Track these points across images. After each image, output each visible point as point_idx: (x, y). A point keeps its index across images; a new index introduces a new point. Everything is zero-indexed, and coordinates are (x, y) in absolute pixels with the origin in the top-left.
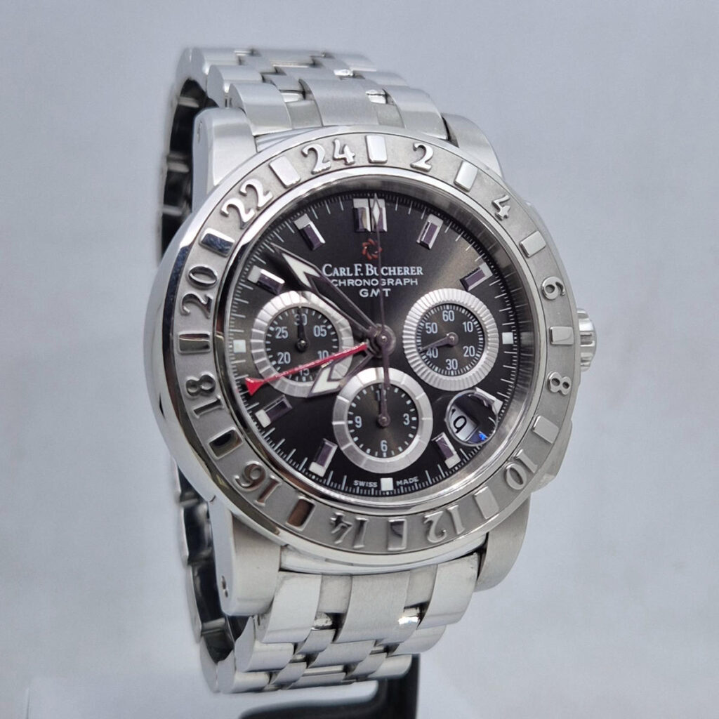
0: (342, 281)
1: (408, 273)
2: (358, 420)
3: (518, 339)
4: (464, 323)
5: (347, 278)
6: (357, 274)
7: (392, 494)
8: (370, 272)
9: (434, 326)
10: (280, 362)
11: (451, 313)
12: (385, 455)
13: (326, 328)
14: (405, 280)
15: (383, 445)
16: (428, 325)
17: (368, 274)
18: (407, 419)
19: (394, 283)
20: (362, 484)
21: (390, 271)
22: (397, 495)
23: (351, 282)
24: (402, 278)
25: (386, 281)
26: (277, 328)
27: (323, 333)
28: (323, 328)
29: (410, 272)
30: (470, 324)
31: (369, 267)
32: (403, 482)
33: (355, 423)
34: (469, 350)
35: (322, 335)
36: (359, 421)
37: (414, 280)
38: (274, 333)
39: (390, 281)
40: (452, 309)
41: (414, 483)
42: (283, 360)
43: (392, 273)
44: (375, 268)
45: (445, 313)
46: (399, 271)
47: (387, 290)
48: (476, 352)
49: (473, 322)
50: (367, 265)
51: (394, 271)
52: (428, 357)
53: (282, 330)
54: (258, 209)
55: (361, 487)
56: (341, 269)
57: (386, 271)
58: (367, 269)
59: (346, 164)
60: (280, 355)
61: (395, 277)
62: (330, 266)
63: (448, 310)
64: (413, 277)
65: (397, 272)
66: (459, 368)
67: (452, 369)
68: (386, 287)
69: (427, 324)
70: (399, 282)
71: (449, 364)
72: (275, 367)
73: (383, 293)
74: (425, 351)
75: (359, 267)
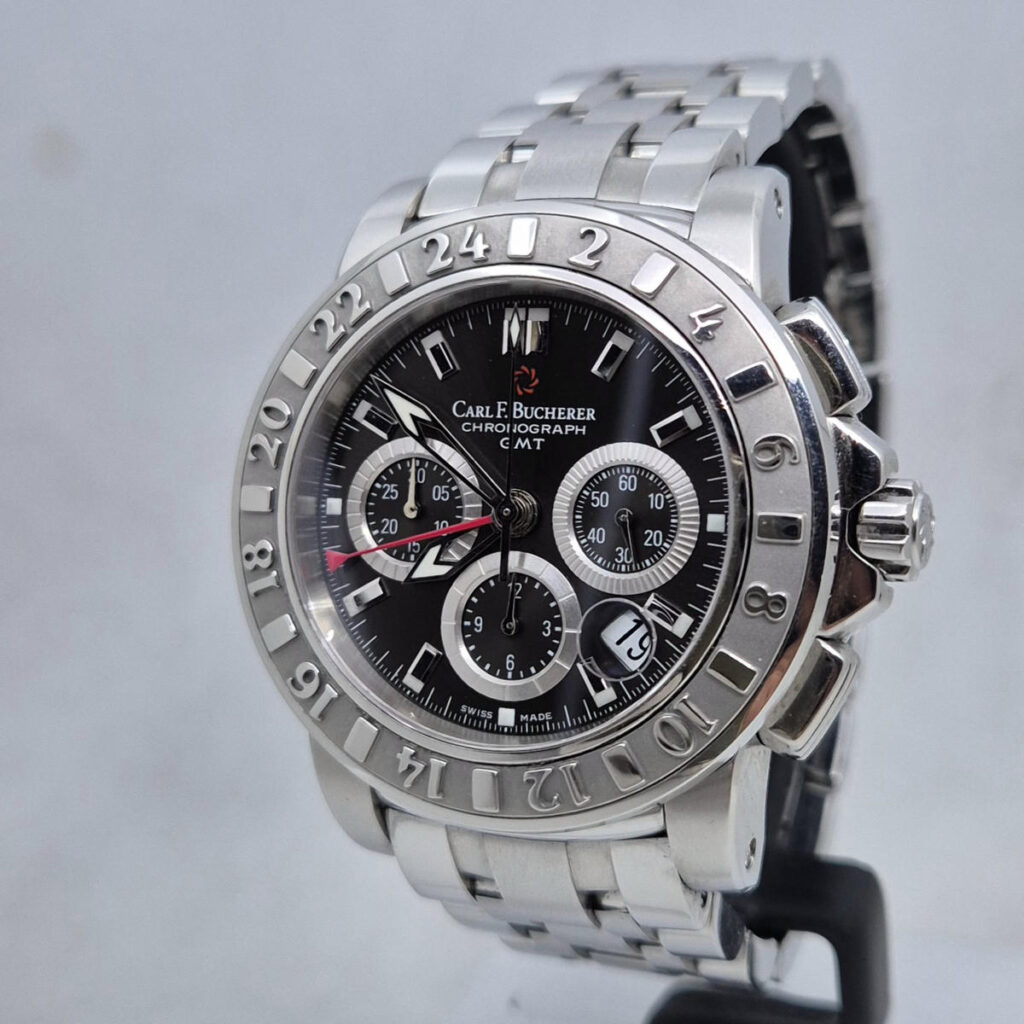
0: (478, 425)
1: (574, 418)
2: (479, 621)
4: (651, 496)
5: (484, 421)
6: (499, 416)
7: (511, 732)
8: (518, 413)
9: (605, 496)
10: (383, 532)
11: (633, 479)
12: (510, 675)
13: (449, 490)
14: (567, 426)
15: (510, 660)
16: (596, 495)
17: (514, 416)
18: (548, 628)
19: (551, 430)
20: (472, 711)
21: (547, 413)
22: (519, 734)
23: (490, 427)
24: (563, 423)
25: (540, 428)
26: (385, 485)
27: (445, 495)
28: (445, 489)
29: (576, 415)
30: (659, 497)
31: (518, 406)
32: (529, 717)
33: (473, 625)
34: (653, 536)
35: (443, 498)
36: (479, 623)
37: (580, 427)
38: (381, 492)
39: (546, 428)
40: (635, 474)
41: (545, 721)
42: (387, 529)
43: (550, 416)
44: (526, 409)
45: (624, 479)
46: (560, 413)
47: (539, 440)
48: (664, 541)
49: (665, 495)
50: (515, 404)
51: (553, 413)
52: (589, 541)
53: (391, 488)
55: (469, 716)
56: (478, 408)
57: (541, 413)
58: (515, 409)
59: (472, 261)
60: (385, 522)
61: (552, 423)
62: (464, 402)
63: (628, 475)
64: (580, 424)
65: (557, 415)
66: (634, 562)
67: (624, 563)
68: (539, 435)
69: (594, 493)
70: (558, 429)
71: (621, 555)
72: (376, 538)
73: (534, 444)
74: (586, 533)
75: (503, 406)
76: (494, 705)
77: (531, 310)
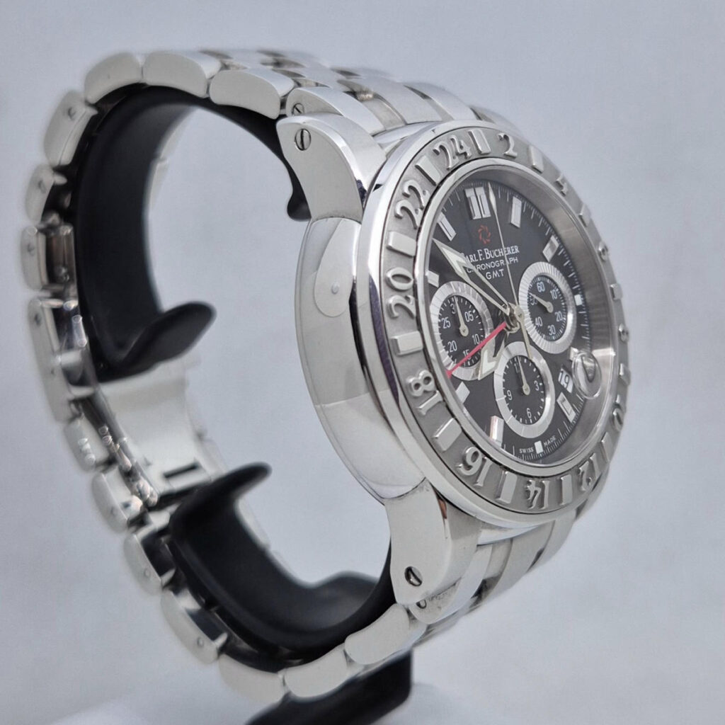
1: (511, 253)
2: (509, 393)
3: (585, 301)
4: (551, 292)
6: (481, 259)
7: (544, 456)
8: (488, 256)
10: (451, 351)
11: (542, 284)
12: (531, 421)
14: (510, 259)
15: (528, 412)
17: (487, 258)
18: (537, 385)
19: (504, 263)
20: (524, 451)
22: (547, 455)
23: (479, 267)
24: (508, 257)
25: (499, 262)
26: (443, 319)
27: (471, 317)
28: (471, 313)
29: (511, 251)
30: (554, 292)
31: (487, 251)
32: (547, 443)
33: (508, 397)
34: (558, 315)
36: (510, 395)
37: (515, 258)
38: (442, 324)
40: (542, 280)
41: (553, 442)
42: (452, 349)
43: (501, 254)
44: (490, 252)
45: (539, 285)
46: (505, 252)
47: (501, 270)
48: (563, 317)
49: (556, 290)
50: (485, 250)
52: (537, 326)
53: (446, 320)
54: (422, 208)
55: (524, 455)
56: (470, 256)
57: (497, 253)
58: (486, 253)
59: (466, 158)
60: (450, 344)
61: (504, 258)
63: (540, 282)
64: (514, 256)
65: (503, 252)
66: (556, 333)
67: (553, 335)
68: (500, 267)
70: (507, 262)
71: (550, 330)
73: (500, 273)
74: (534, 322)
75: (481, 253)
77: (476, 189)
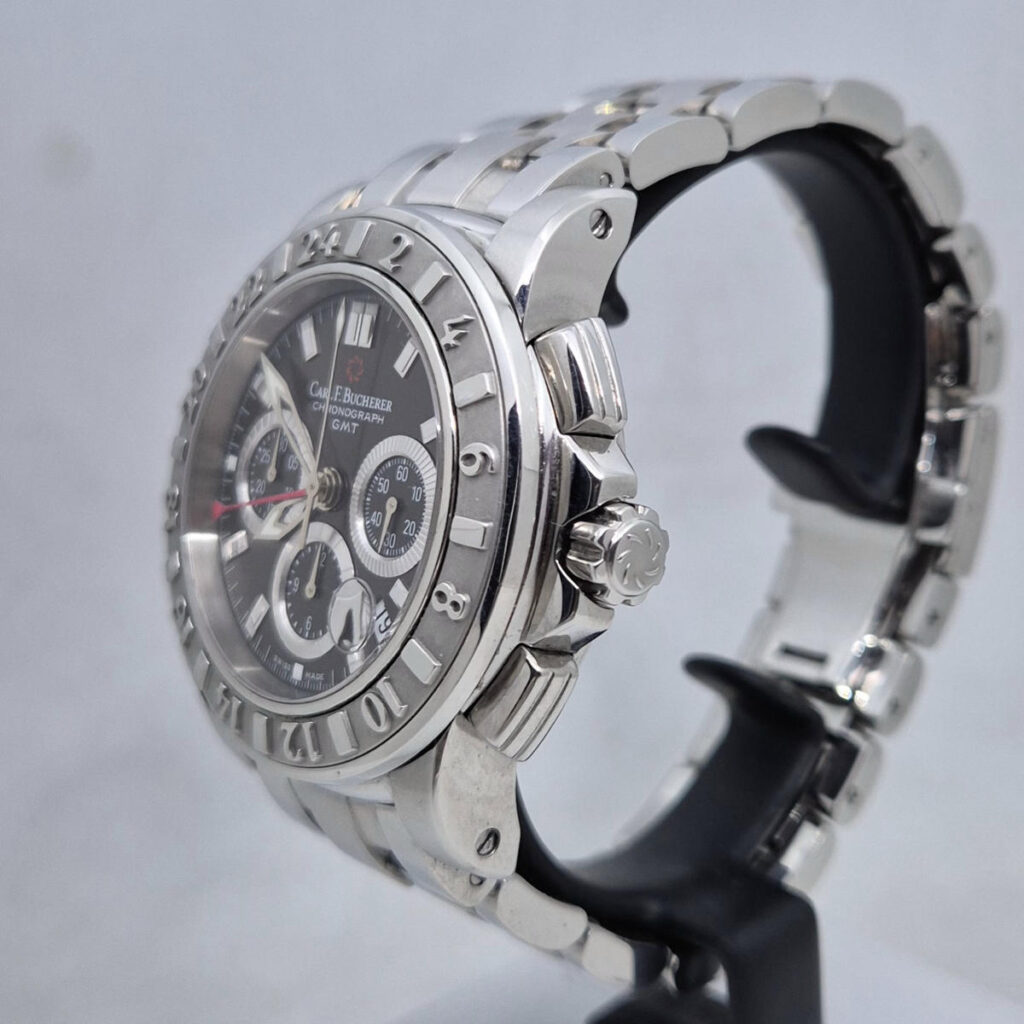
0: (322, 405)
1: (379, 408)
2: (296, 582)
4: (414, 488)
6: (335, 399)
7: (298, 687)
8: (347, 398)
9: (387, 483)
11: (406, 471)
12: (307, 635)
14: (373, 415)
15: (309, 621)
16: (382, 481)
17: (344, 401)
19: (364, 417)
20: (280, 662)
21: (364, 401)
22: (302, 689)
24: (372, 412)
25: (357, 414)
26: (264, 450)
28: (296, 459)
30: (419, 491)
31: (348, 392)
32: (311, 676)
33: (293, 585)
34: (410, 526)
35: (294, 467)
36: (297, 584)
37: (381, 417)
38: (260, 454)
39: (361, 415)
40: (408, 466)
41: (319, 681)
42: (259, 489)
43: (365, 404)
44: (352, 395)
45: (401, 469)
46: (371, 402)
47: (355, 425)
48: (415, 531)
49: (423, 489)
50: (347, 389)
51: (367, 401)
52: (371, 523)
53: (267, 452)
55: (277, 666)
56: (326, 389)
57: (360, 400)
58: (346, 395)
60: (257, 483)
61: (366, 410)
62: (319, 383)
63: (404, 466)
64: (381, 414)
65: (369, 403)
66: (394, 548)
67: (388, 547)
68: (356, 420)
69: (381, 479)
70: (368, 417)
71: (387, 539)
72: (251, 496)
73: (351, 428)
74: (370, 515)
75: (339, 390)
76: (291, 660)
77: (368, 305)
